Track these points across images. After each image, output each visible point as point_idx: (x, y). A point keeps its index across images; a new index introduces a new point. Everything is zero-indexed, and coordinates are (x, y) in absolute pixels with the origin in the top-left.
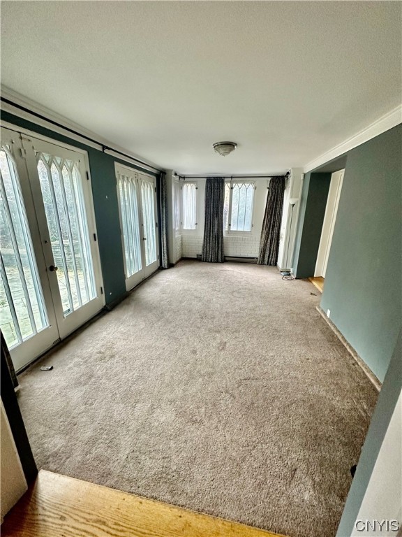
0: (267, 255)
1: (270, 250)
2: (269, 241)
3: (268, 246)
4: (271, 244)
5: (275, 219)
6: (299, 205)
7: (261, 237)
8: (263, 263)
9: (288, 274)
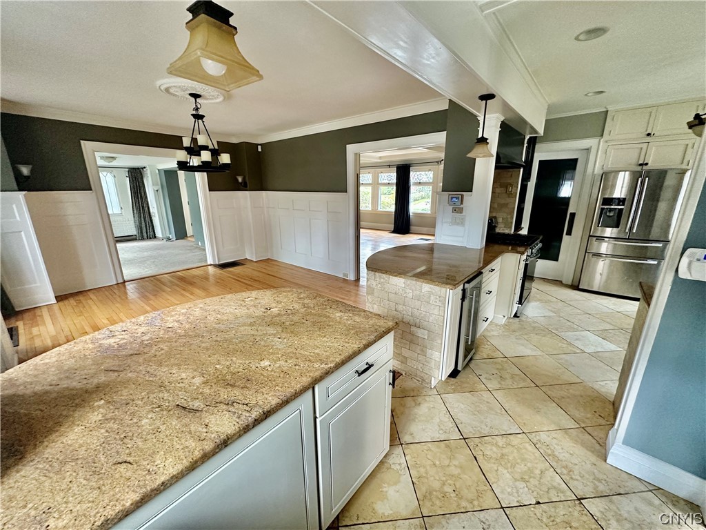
0: (144, 231)
1: (146, 226)
2: (143, 219)
3: (143, 223)
4: (145, 221)
5: (142, 201)
6: (160, 191)
7: (134, 217)
8: (143, 239)
9: (169, 239)
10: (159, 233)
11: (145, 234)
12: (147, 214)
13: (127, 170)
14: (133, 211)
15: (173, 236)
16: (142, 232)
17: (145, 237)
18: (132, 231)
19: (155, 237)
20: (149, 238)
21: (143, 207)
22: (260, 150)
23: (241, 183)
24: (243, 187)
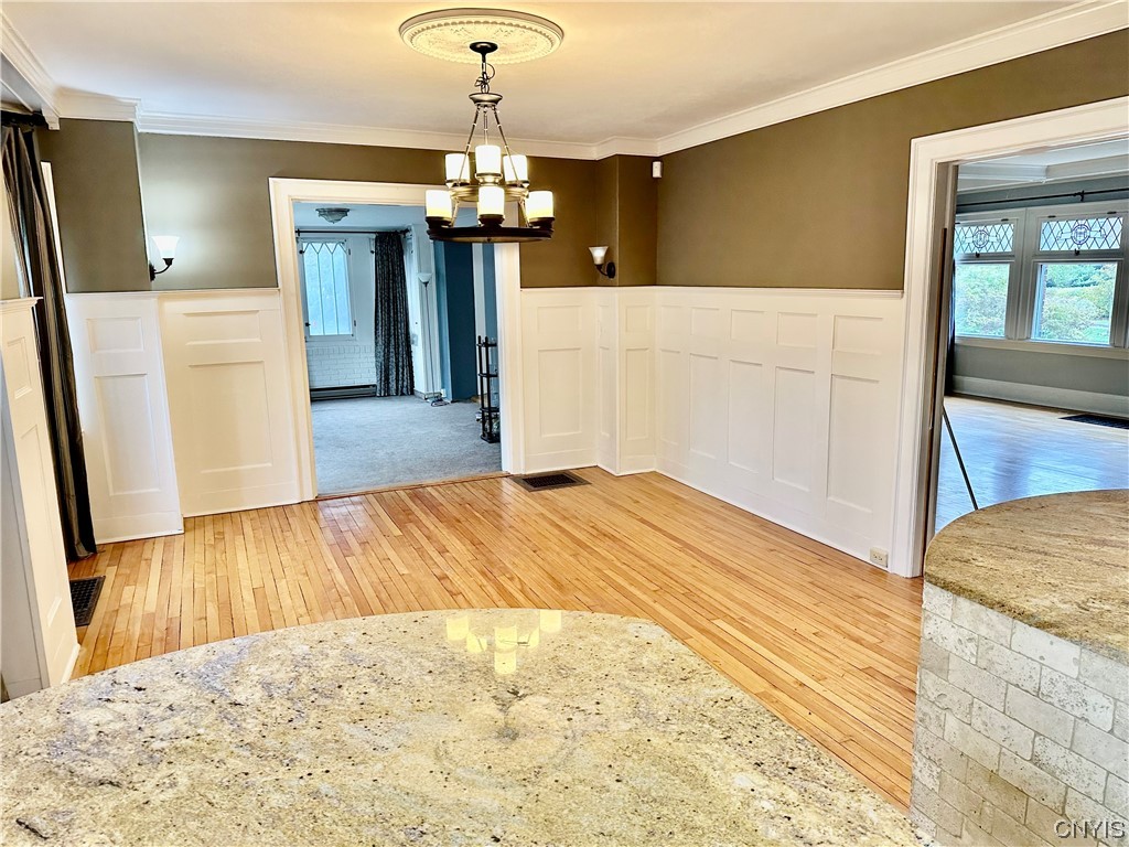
0: (392, 376)
1: (397, 365)
2: (392, 349)
3: (393, 359)
4: (397, 354)
5: (395, 308)
6: (433, 284)
7: (376, 343)
8: (387, 394)
9: (439, 400)
10: (420, 384)
11: (393, 385)
12: (402, 338)
13: (374, 236)
14: (376, 329)
15: (446, 393)
16: (387, 379)
17: (393, 391)
18: (368, 374)
19: (412, 392)
20: (400, 393)
21: (396, 321)
22: (657, 172)
23: (599, 267)
24: (605, 274)
